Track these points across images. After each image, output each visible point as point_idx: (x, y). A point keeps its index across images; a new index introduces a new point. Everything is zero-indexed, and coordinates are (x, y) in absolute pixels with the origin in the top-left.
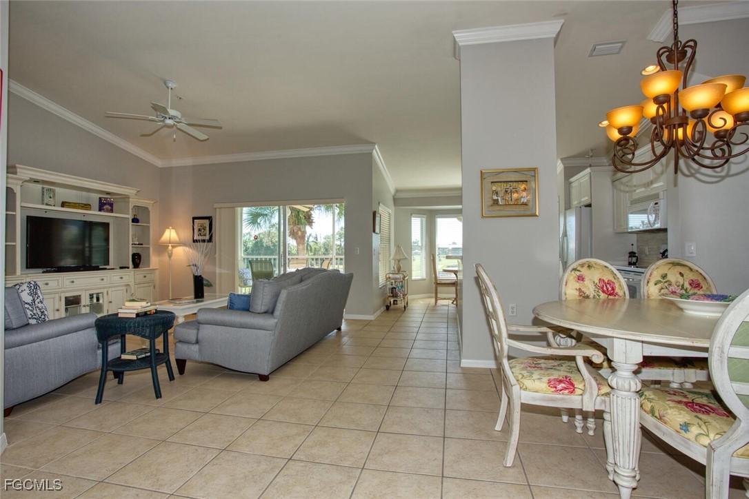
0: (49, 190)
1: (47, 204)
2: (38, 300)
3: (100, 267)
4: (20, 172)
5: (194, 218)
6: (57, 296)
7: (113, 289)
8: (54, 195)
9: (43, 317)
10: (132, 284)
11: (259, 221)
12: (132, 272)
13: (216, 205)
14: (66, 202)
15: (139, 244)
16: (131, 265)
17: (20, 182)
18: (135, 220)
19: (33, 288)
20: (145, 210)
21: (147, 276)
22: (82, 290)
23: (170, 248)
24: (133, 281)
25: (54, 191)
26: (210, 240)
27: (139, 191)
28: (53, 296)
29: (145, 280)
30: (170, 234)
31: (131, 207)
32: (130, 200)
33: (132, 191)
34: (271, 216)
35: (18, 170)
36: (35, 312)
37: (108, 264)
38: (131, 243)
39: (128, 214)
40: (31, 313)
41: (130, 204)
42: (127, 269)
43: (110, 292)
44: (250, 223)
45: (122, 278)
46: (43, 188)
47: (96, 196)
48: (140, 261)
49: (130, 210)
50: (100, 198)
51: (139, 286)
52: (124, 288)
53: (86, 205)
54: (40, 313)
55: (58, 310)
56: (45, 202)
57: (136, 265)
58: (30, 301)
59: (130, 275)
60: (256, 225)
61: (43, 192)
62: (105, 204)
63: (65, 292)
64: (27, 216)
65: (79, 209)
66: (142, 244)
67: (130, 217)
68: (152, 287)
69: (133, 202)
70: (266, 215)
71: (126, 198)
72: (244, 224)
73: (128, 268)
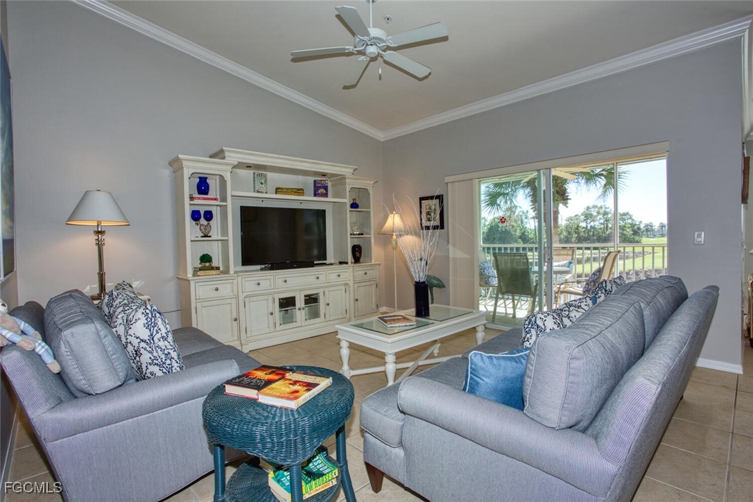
0: (260, 175)
1: (258, 192)
2: (159, 336)
3: (315, 262)
4: (229, 157)
5: (421, 199)
6: (270, 297)
7: (330, 289)
8: (266, 181)
9: (168, 362)
10: (351, 283)
11: (498, 202)
12: (351, 269)
13: (447, 179)
14: (279, 188)
15: (359, 234)
16: (350, 258)
17: (230, 168)
18: (354, 205)
19: (150, 315)
20: (364, 192)
21: (368, 272)
22: (296, 290)
23: (394, 237)
24: (352, 278)
25: (265, 176)
26: (442, 226)
27: (356, 169)
28: (266, 297)
29: (367, 277)
30: (394, 221)
31: (348, 190)
32: (347, 180)
33: (348, 170)
34: (513, 195)
35: (227, 154)
36: (155, 354)
37: (325, 259)
38: (349, 232)
39: (346, 198)
40: (150, 355)
41: (347, 185)
42: (344, 265)
43: (327, 293)
44: (488, 205)
45: (339, 276)
46: (254, 174)
47: (311, 179)
48: (360, 255)
49: (348, 194)
50: (315, 181)
51: (359, 285)
52: (343, 287)
53: (298, 190)
54: (163, 356)
55: (272, 314)
56: (257, 188)
57: (357, 260)
58: (146, 338)
59: (349, 273)
60: (496, 207)
61: (254, 177)
62: (320, 187)
63: (278, 293)
64: (241, 207)
65: (290, 194)
66: (362, 234)
67: (347, 201)
68: (374, 287)
69: (350, 183)
70: (508, 194)
71: (341, 179)
72: (483, 205)
73: (347, 263)
